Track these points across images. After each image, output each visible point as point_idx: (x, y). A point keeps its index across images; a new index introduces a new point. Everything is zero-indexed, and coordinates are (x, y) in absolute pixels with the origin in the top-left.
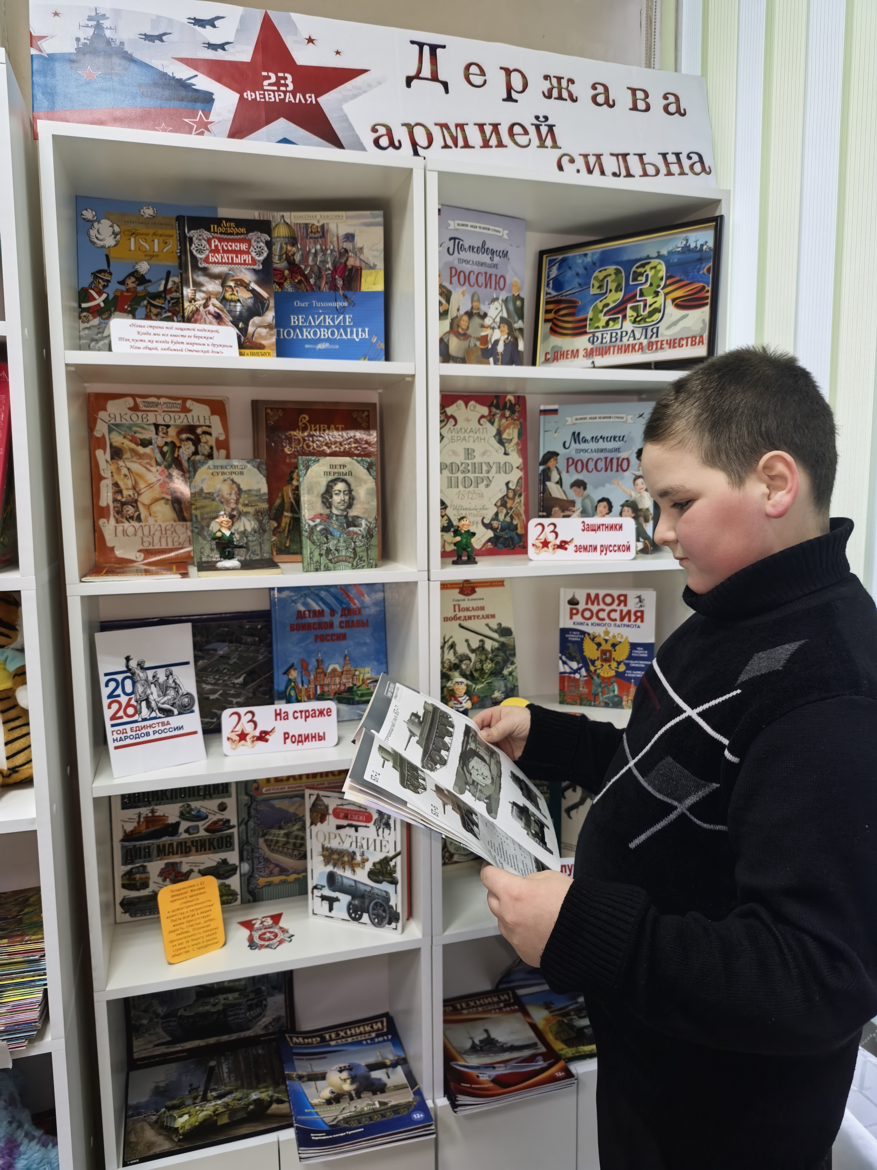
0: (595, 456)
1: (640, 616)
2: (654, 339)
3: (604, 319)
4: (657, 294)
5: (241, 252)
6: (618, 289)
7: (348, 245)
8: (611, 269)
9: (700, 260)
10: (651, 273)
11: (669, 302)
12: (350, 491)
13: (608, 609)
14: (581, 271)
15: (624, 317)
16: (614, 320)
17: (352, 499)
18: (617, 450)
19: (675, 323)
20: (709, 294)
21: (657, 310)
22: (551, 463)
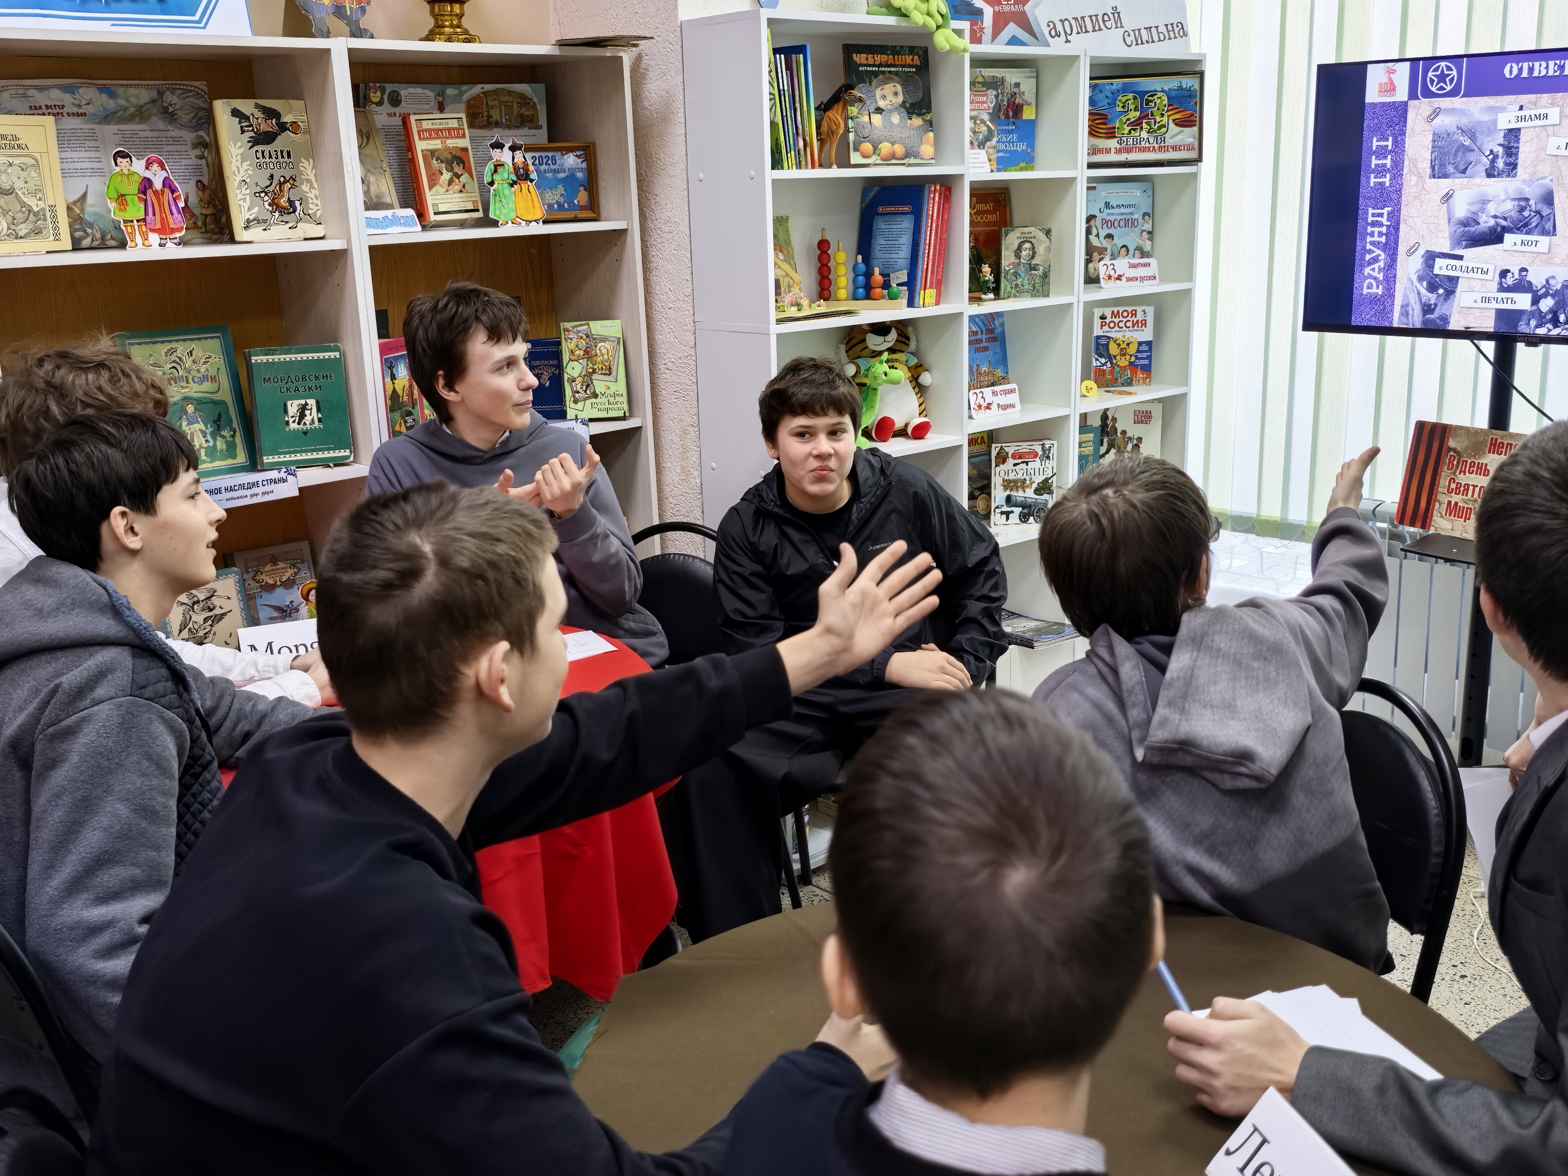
0: (1119, 218)
1: (1144, 323)
2: (1162, 144)
3: (1127, 129)
4: (1162, 115)
5: (984, 102)
6: (1136, 109)
7: (1016, 90)
8: (1131, 96)
9: (1190, 96)
10: (1158, 101)
11: (1171, 121)
12: (1034, 248)
13: (1125, 320)
14: (1109, 95)
15: (1141, 128)
16: (1134, 130)
17: (1034, 253)
18: (1131, 213)
19: (1176, 135)
20: (1197, 119)
21: (1163, 126)
22: (1092, 223)
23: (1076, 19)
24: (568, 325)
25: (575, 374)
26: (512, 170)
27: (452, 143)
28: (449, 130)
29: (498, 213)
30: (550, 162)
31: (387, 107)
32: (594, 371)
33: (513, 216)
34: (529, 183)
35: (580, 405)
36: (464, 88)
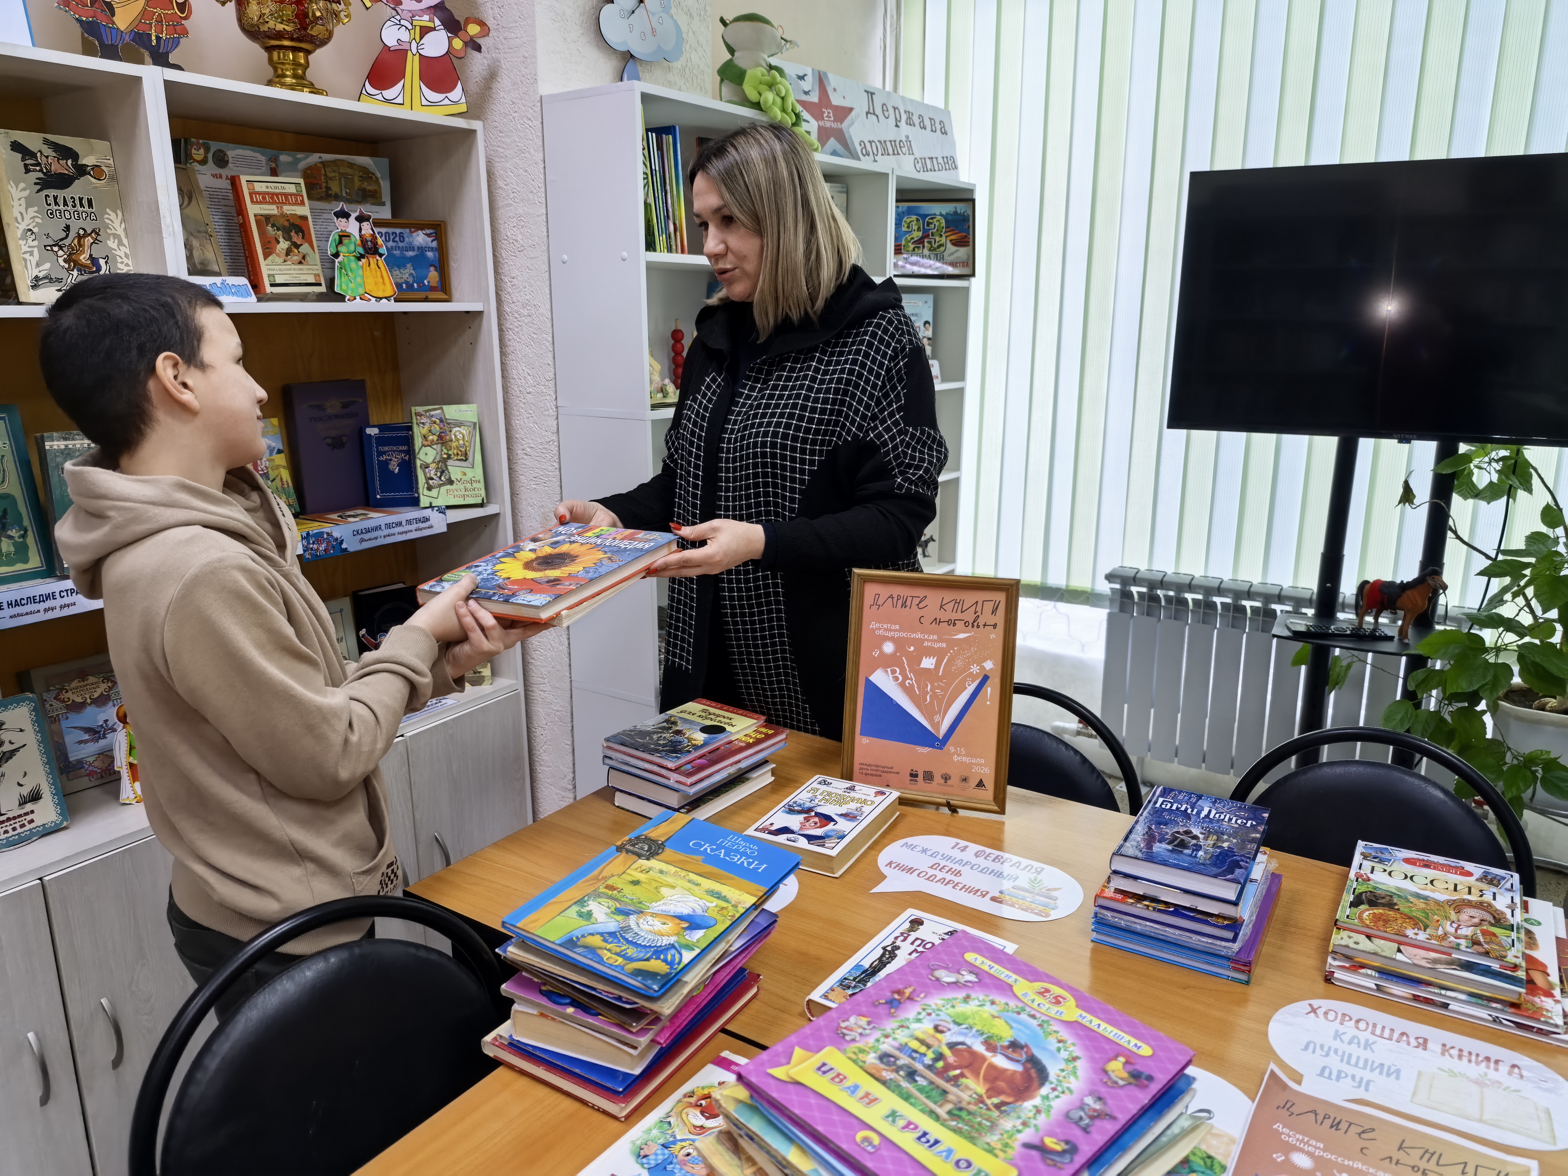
3: (911, 246)
4: (941, 236)
6: (919, 230)
9: (964, 220)
10: (937, 224)
11: (948, 242)
15: (924, 247)
16: (918, 248)
19: (952, 254)
20: (970, 240)
21: (941, 245)
23: (880, 142)
24: (420, 409)
25: (429, 459)
26: (359, 242)
27: (288, 209)
28: (286, 195)
29: (344, 287)
30: (397, 239)
31: (211, 167)
32: (449, 457)
33: (361, 291)
34: (378, 258)
35: (434, 492)
36: (300, 156)
